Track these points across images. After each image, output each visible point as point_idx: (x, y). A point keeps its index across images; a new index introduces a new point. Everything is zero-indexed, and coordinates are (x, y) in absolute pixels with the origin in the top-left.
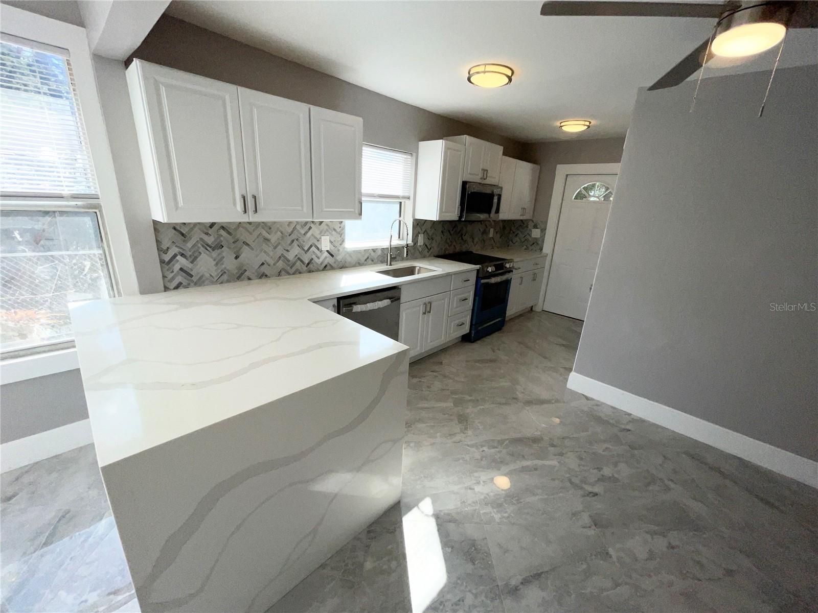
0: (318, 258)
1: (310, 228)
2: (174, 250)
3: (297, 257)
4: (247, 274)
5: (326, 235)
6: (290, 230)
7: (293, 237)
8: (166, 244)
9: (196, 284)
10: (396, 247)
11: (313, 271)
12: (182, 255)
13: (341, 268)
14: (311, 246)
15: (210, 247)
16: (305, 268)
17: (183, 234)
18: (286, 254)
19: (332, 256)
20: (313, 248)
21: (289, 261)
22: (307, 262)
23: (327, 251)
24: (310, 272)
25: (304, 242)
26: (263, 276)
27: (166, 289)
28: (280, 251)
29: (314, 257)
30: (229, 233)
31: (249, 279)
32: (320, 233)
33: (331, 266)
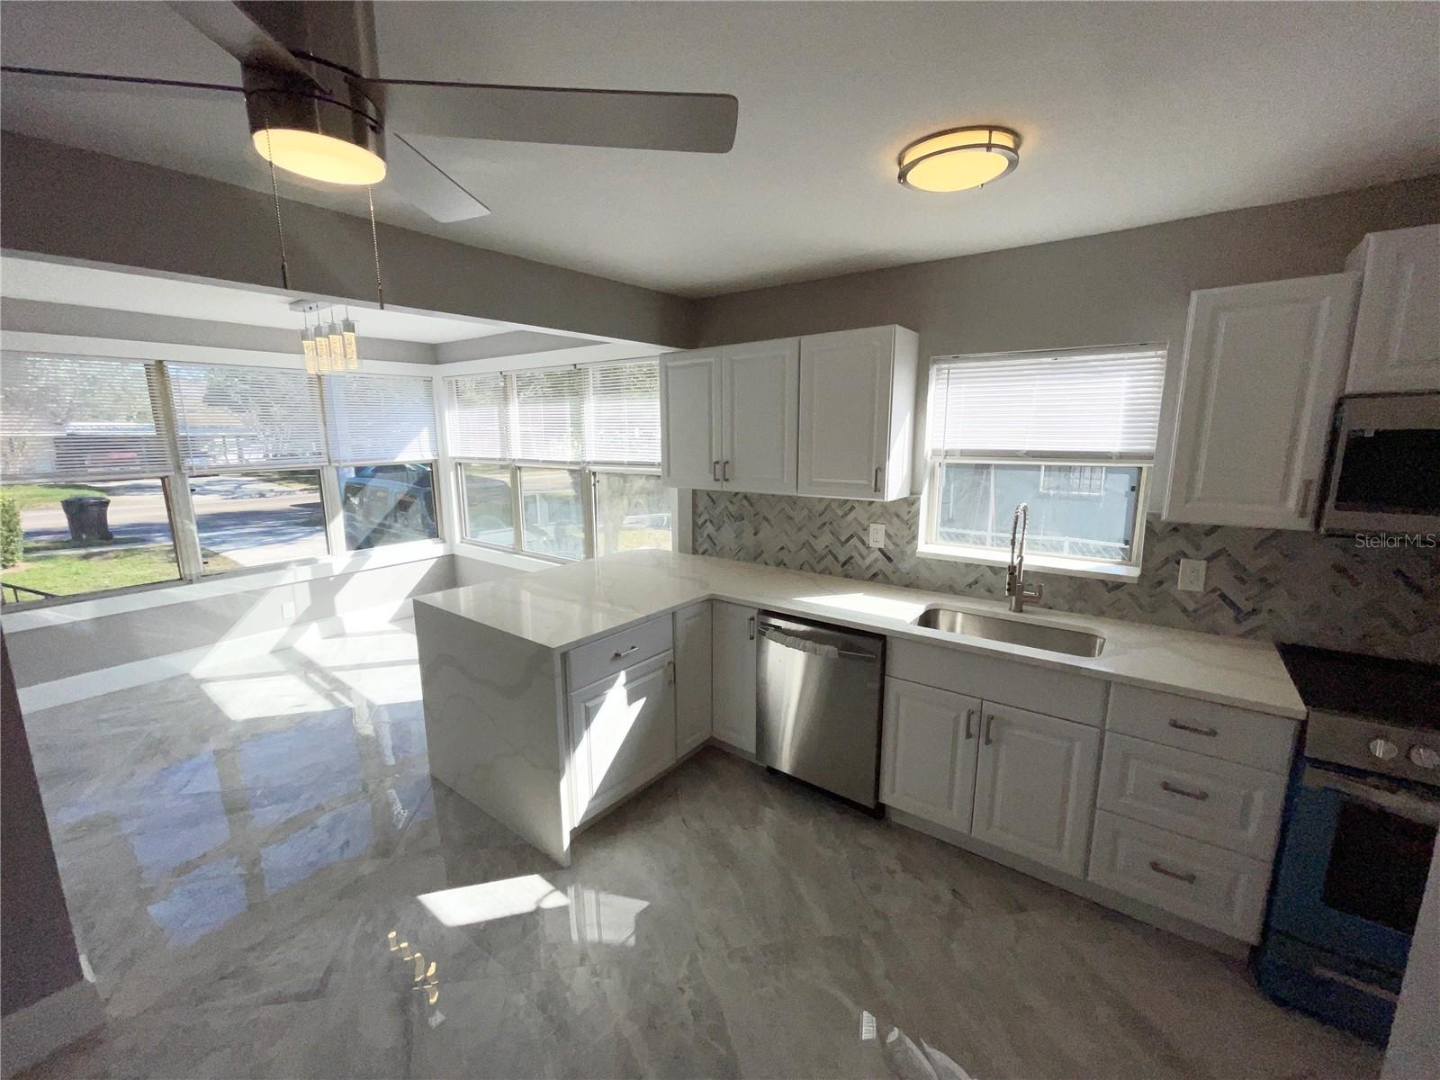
0: (863, 558)
1: (852, 508)
2: (705, 516)
3: (827, 550)
4: (765, 556)
5: (879, 521)
6: (821, 507)
7: (826, 518)
8: (701, 509)
9: (717, 555)
11: (851, 577)
12: (711, 521)
13: (907, 586)
14: (852, 536)
15: (733, 517)
16: (838, 568)
17: (713, 501)
18: (812, 540)
19: (889, 559)
20: (854, 541)
21: (815, 551)
22: (842, 559)
23: (880, 550)
24: (846, 576)
25: (840, 527)
26: (781, 564)
27: (695, 552)
28: (804, 536)
29: (855, 554)
30: (751, 505)
31: (766, 564)
32: (869, 518)
33: (885, 576)
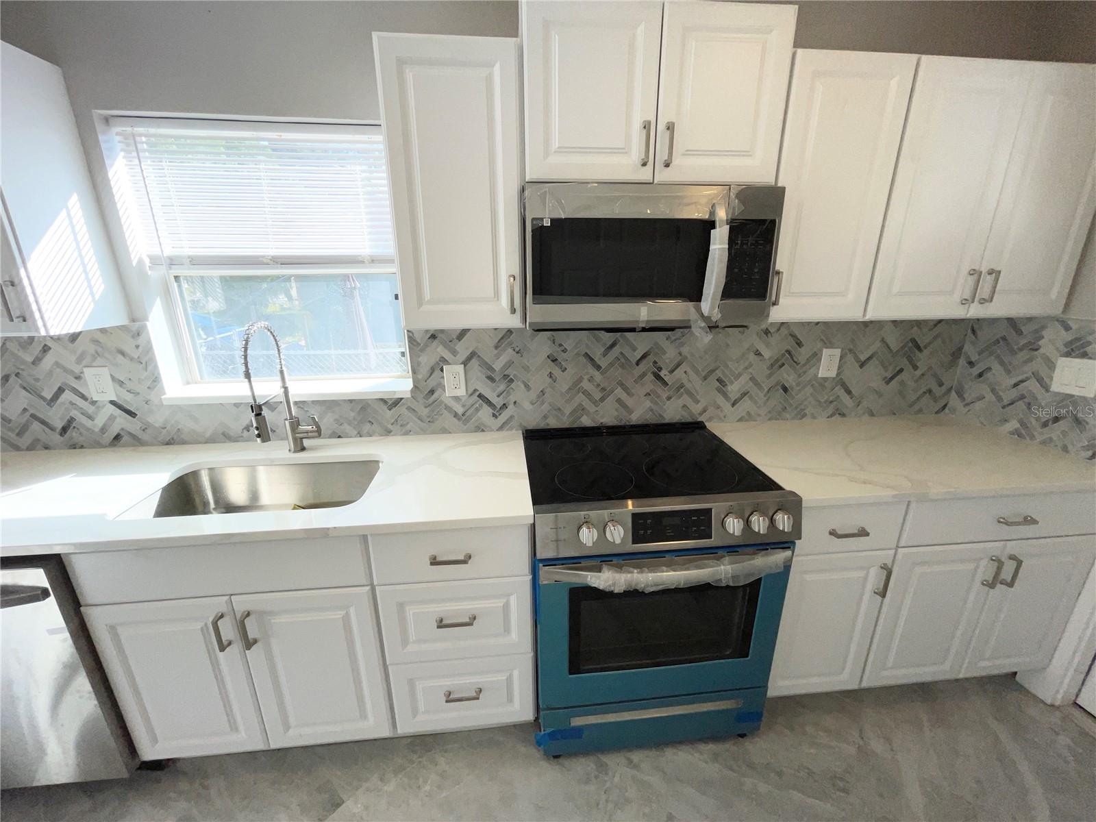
0: (90, 418)
1: (46, 349)
3: (28, 414)
5: (95, 364)
7: (6, 368)
10: (351, 401)
11: (82, 447)
13: (168, 444)
14: (61, 391)
16: (56, 438)
19: (132, 414)
20: (67, 396)
22: (59, 425)
23: (112, 402)
24: (74, 447)
25: (37, 380)
29: (75, 413)
32: (79, 360)
33: (134, 437)
